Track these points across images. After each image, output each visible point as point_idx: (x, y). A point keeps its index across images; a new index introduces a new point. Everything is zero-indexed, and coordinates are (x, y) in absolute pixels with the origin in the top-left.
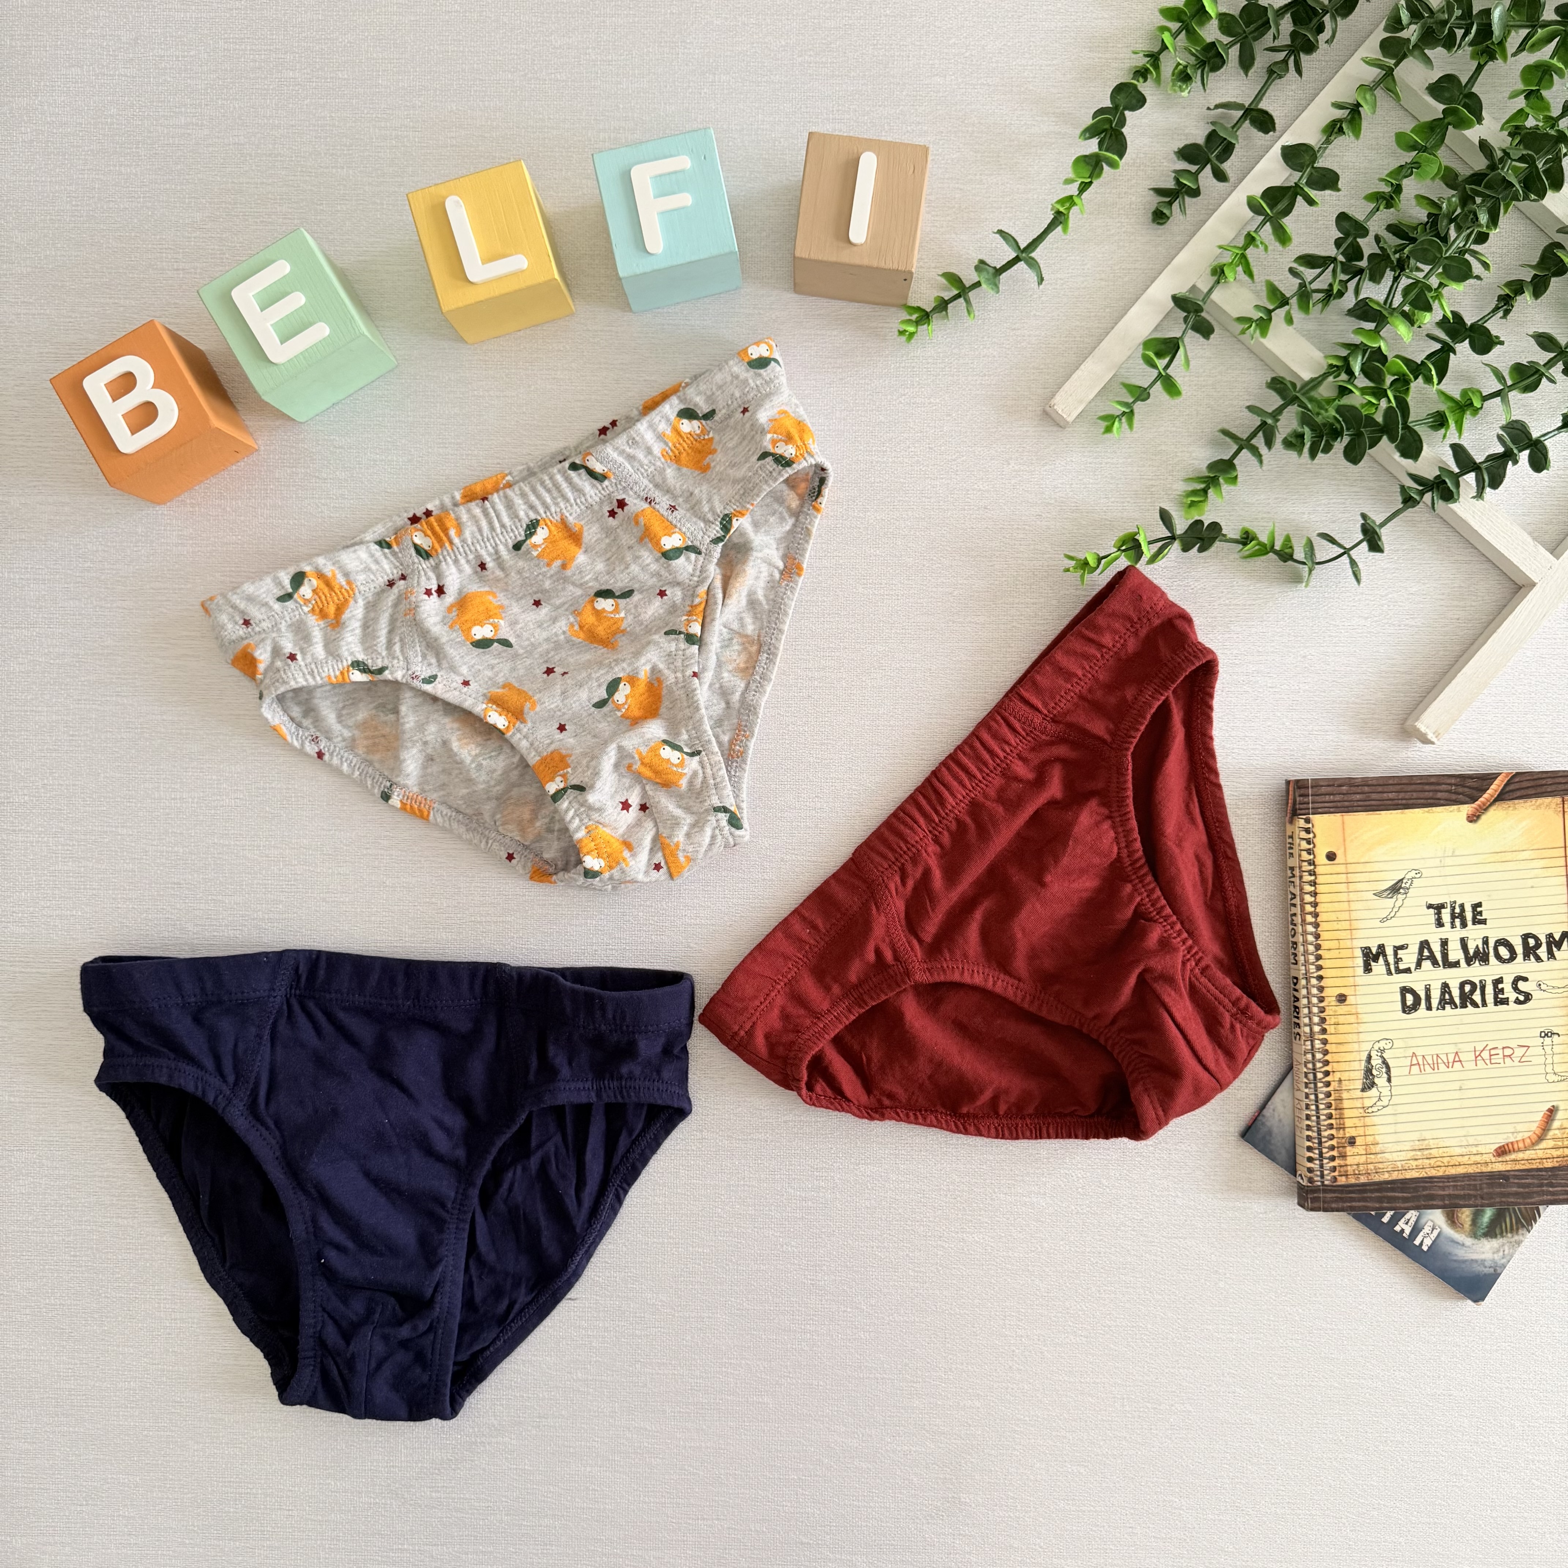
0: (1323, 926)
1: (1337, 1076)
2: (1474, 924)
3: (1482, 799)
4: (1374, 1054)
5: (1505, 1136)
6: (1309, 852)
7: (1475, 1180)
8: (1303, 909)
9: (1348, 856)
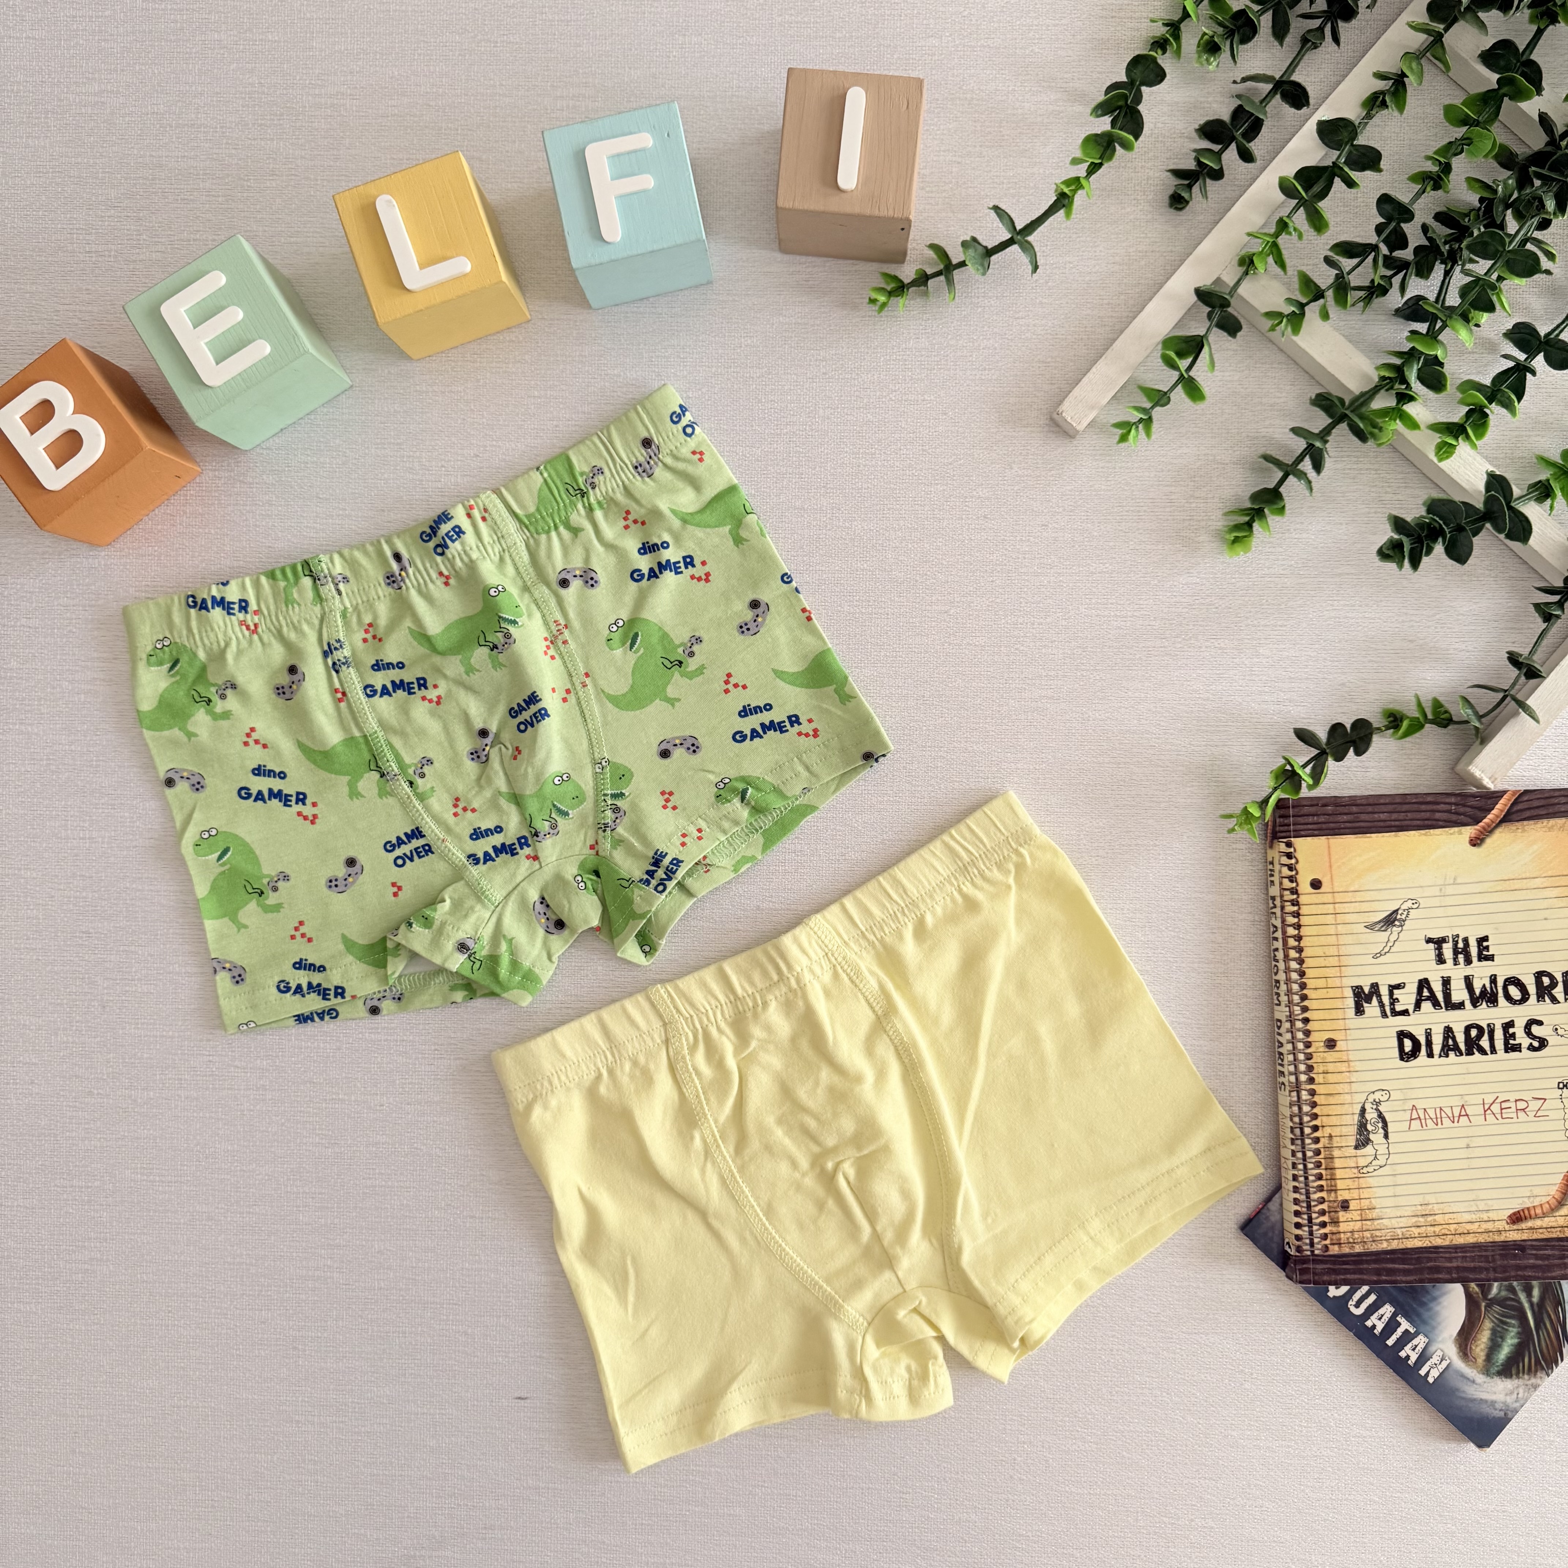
0: (1308, 963)
1: (1327, 1131)
2: (1480, 960)
3: (1486, 820)
4: (1368, 1106)
5: (1520, 1201)
6: (1292, 879)
7: (1486, 1251)
8: (1285, 943)
9: (1336, 884)
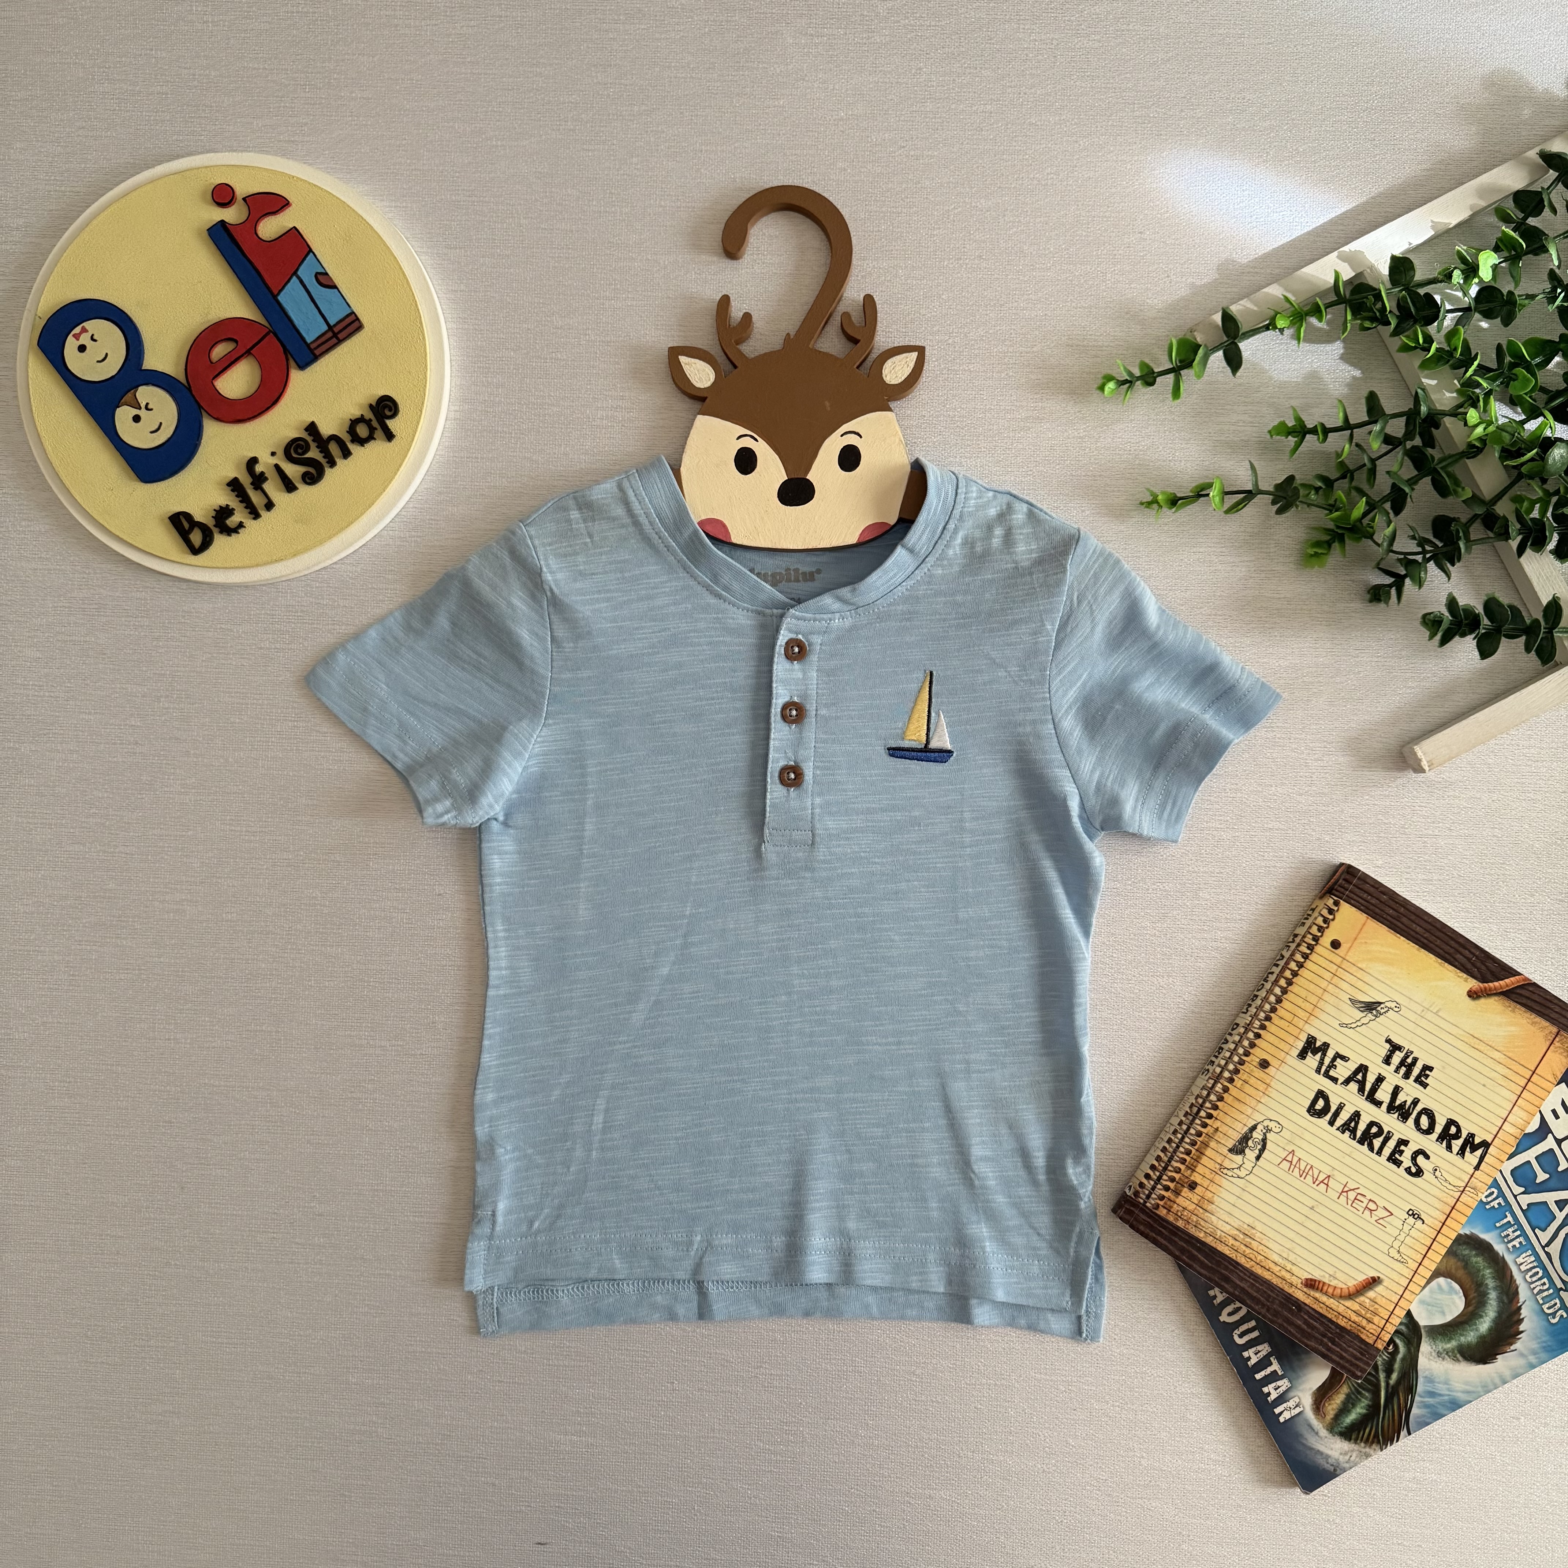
0: (1290, 996)
1: (1217, 1124)
2: (1416, 1081)
3: (1491, 984)
4: (1260, 1127)
5: (1322, 1273)
6: (1320, 929)
7: (1272, 1291)
8: (1282, 971)
9: (1350, 954)
